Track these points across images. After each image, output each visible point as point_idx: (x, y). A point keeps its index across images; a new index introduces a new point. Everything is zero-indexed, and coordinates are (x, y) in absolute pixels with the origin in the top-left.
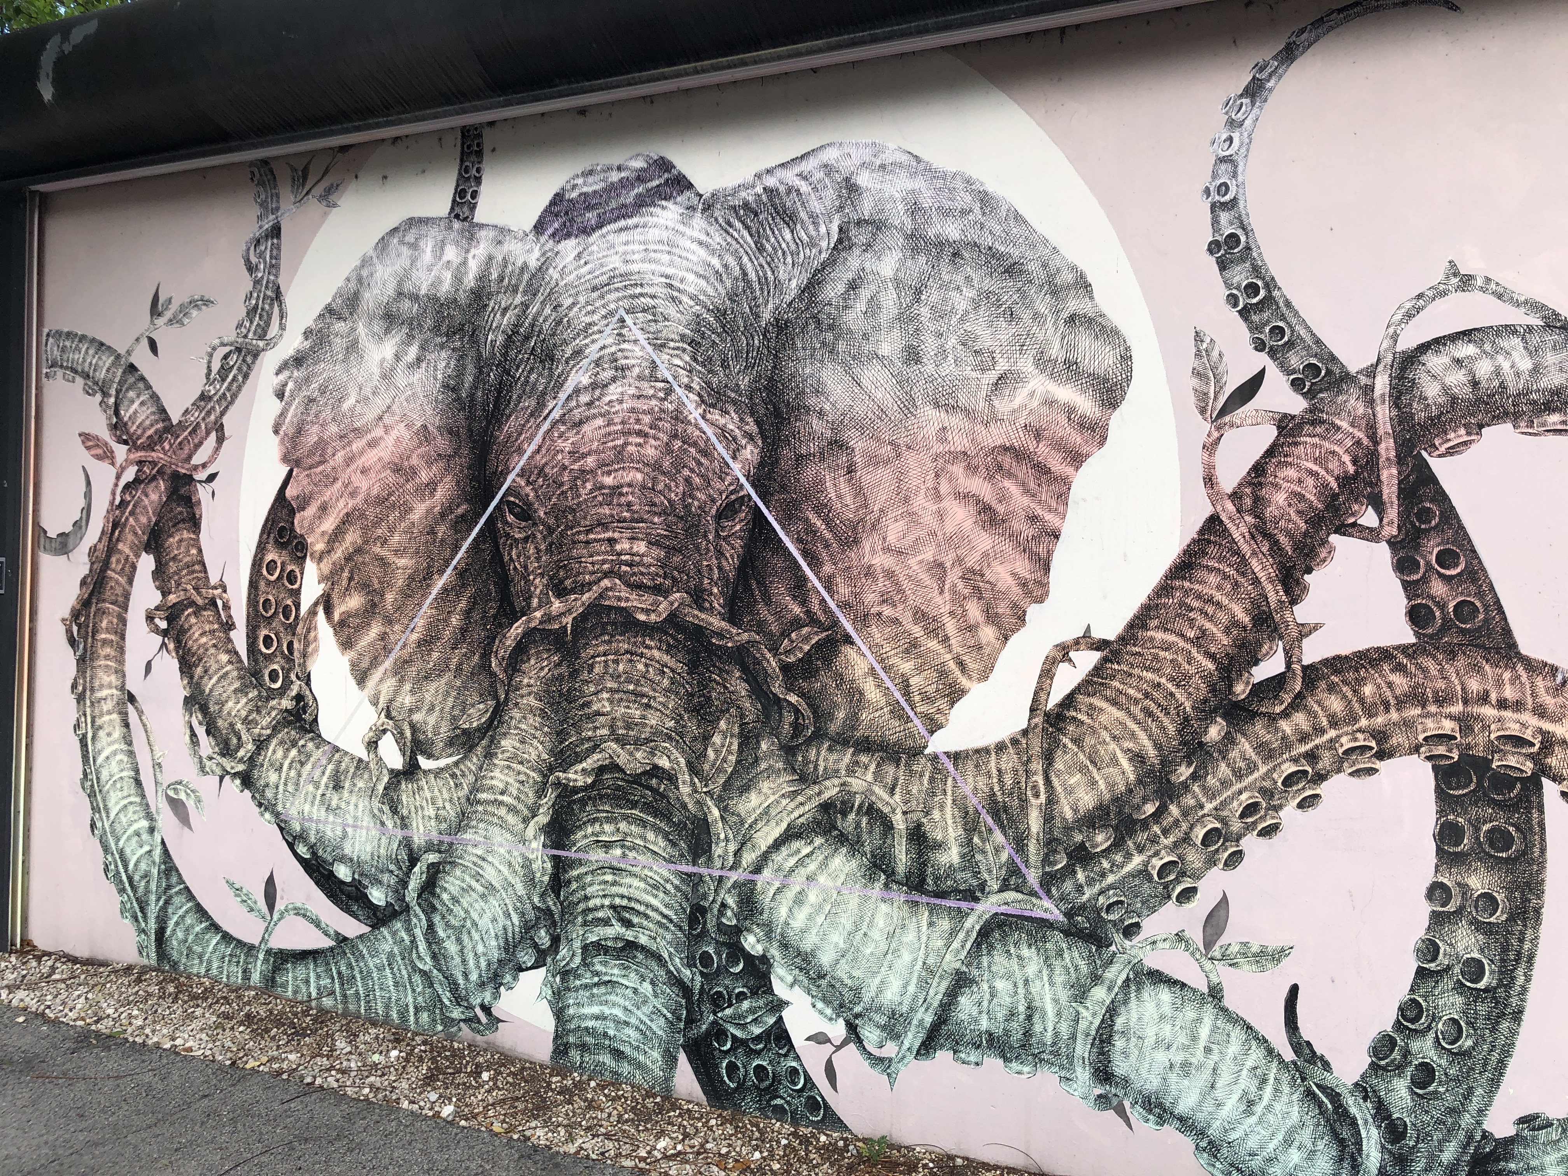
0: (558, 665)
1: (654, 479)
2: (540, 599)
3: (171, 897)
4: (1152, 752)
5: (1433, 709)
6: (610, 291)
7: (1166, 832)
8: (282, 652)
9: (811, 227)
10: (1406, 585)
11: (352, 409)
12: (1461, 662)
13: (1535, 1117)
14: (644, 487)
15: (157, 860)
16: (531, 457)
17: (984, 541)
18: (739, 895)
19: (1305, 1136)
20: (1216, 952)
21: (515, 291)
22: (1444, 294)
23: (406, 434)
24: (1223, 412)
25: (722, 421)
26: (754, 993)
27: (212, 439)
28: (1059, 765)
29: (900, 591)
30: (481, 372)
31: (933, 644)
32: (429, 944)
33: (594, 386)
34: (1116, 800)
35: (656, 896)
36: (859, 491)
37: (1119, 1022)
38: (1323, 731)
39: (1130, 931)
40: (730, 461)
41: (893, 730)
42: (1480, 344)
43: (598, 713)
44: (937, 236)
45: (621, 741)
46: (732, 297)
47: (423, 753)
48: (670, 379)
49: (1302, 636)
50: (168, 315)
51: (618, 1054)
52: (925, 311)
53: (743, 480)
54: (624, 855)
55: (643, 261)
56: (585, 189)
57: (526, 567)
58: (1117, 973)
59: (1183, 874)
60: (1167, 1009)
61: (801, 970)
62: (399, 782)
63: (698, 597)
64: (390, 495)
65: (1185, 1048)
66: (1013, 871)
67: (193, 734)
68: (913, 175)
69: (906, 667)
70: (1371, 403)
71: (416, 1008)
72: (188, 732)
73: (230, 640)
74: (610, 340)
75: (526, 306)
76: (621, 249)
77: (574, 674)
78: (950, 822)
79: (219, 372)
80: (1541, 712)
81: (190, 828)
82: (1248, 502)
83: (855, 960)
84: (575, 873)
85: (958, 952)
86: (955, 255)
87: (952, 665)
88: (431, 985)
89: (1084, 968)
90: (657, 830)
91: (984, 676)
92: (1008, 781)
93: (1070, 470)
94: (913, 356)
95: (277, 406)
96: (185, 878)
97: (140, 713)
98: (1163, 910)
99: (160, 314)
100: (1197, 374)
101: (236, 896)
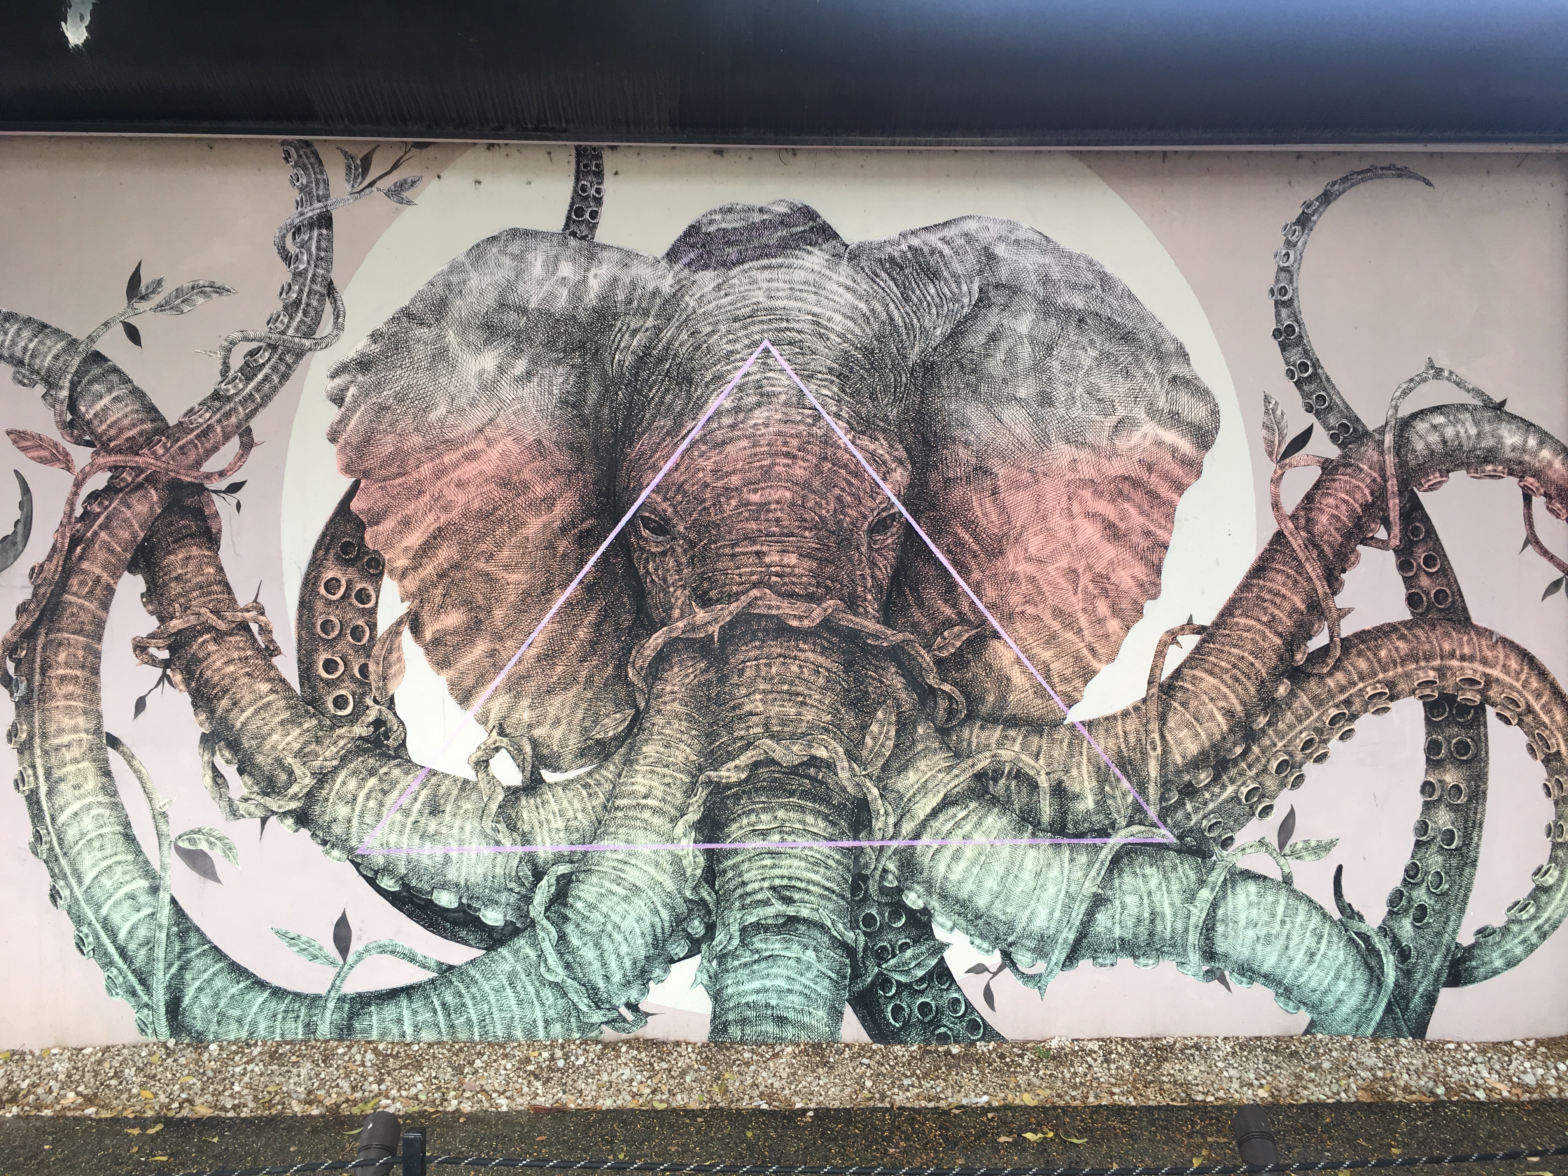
0: (704, 671)
1: (804, 497)
2: (682, 610)
3: (189, 961)
4: (1239, 708)
5: (1423, 664)
6: (753, 323)
7: (1250, 767)
8: (353, 676)
9: (954, 285)
10: (1406, 580)
11: (442, 421)
12: (1439, 631)
13: (1486, 928)
14: (793, 504)
15: (165, 922)
16: (667, 475)
17: (1109, 551)
18: (900, 860)
19: (1348, 971)
20: (1287, 850)
21: (646, 313)
22: (1425, 380)
23: (516, 449)
24: (1286, 455)
25: (872, 447)
26: (916, 942)
27: (234, 444)
28: (1171, 723)
29: (1040, 593)
30: (607, 390)
31: (1069, 635)
32: (561, 955)
33: (737, 410)
34: (1213, 746)
35: (817, 872)
36: (1003, 510)
37: (1220, 912)
38: (1355, 684)
39: (1226, 844)
40: (881, 483)
41: (1036, 708)
42: (1447, 415)
43: (751, 714)
44: (1065, 304)
45: (776, 737)
46: (880, 338)
47: (546, 767)
48: (819, 407)
49: (1340, 617)
50: (157, 299)
51: (781, 1021)
52: (1056, 364)
53: (894, 499)
54: (783, 840)
55: (789, 298)
56: (724, 225)
57: (665, 580)
58: (1217, 877)
59: (1263, 796)
60: (1254, 898)
61: (960, 914)
62: (518, 799)
63: (852, 603)
64: (496, 509)
65: (1267, 924)
66: (1137, 808)
67: (217, 774)
68: (1044, 252)
69: (1047, 655)
70: (1382, 453)
71: (546, 1022)
72: (210, 773)
73: (272, 667)
74: (755, 368)
75: (658, 330)
76: (765, 285)
77: (723, 679)
78: (1086, 776)
79: (241, 370)
80: (1485, 662)
81: (217, 880)
82: (1302, 521)
83: (1007, 899)
84: (731, 862)
85: (1095, 879)
86: (1080, 321)
87: (1085, 651)
88: (565, 995)
89: (1193, 876)
90: (817, 813)
91: (1111, 659)
92: (1132, 740)
93: (1175, 496)
94: (1046, 399)
95: (334, 413)
96: (210, 936)
97: (129, 759)
98: (1249, 824)
99: (143, 298)
100: (1266, 426)
101: (291, 945)
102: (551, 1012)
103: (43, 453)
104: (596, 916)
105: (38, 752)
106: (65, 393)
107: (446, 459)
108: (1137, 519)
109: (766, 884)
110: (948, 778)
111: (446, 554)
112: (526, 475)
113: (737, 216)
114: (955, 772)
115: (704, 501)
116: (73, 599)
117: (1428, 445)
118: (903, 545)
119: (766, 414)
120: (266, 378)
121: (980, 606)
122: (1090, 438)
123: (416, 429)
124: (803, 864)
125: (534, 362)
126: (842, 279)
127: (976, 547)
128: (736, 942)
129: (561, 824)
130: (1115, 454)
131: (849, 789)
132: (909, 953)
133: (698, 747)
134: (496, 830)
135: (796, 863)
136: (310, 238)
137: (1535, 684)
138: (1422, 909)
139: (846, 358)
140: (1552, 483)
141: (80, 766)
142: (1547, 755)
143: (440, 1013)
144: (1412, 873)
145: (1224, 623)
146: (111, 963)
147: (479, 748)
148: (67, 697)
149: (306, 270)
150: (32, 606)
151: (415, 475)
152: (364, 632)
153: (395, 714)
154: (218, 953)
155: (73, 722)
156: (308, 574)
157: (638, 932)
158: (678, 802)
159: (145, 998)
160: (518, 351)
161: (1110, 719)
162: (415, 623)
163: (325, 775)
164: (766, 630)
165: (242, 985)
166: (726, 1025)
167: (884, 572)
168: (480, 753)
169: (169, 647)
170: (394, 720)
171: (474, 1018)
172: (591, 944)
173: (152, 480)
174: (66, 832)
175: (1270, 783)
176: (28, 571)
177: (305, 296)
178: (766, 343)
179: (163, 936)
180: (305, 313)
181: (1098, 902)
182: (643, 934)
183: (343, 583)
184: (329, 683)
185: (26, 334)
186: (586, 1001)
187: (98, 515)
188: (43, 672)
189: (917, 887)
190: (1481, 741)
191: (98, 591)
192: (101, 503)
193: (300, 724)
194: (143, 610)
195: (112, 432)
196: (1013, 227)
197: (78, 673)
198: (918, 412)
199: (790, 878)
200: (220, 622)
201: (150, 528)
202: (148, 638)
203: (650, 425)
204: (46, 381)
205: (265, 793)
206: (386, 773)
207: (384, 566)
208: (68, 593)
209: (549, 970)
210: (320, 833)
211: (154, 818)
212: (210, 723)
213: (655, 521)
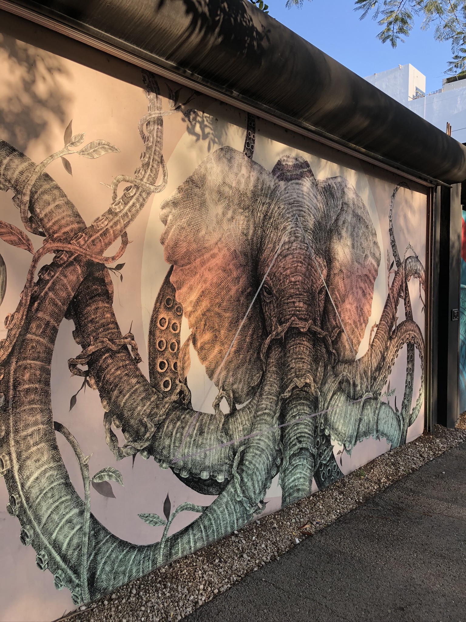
0: (281, 352)
1: (304, 279)
2: (275, 327)
3: (100, 549)
4: (382, 350)
5: (407, 333)
6: (294, 206)
7: (384, 369)
8: (171, 369)
9: (337, 201)
10: (405, 308)
11: (204, 237)
12: (409, 323)
13: (414, 408)
14: (302, 282)
15: (87, 530)
16: (271, 268)
17: (363, 300)
18: (324, 418)
19: (396, 428)
20: (389, 394)
21: (266, 196)
22: (409, 248)
23: (228, 254)
24: (390, 269)
25: (319, 260)
26: (327, 447)
27: (119, 241)
28: (372, 357)
29: (351, 315)
30: (255, 229)
31: (356, 330)
32: (241, 487)
33: (289, 242)
34: (379, 363)
35: (307, 428)
37: (379, 417)
38: (398, 340)
39: (380, 394)
41: (350, 356)
42: (411, 259)
43: (292, 368)
44: (357, 213)
45: (298, 377)
46: (322, 218)
47: (237, 402)
48: (308, 243)
49: (397, 320)
50: (80, 147)
51: (298, 490)
52: (355, 234)
53: (324, 281)
54: (299, 418)
55: (302, 198)
56: (287, 163)
57: (270, 314)
58: (379, 405)
59: (386, 378)
60: (384, 410)
61: (336, 434)
62: (228, 419)
63: (315, 321)
64: (221, 282)
65: (386, 418)
66: (367, 387)
67: (112, 435)
68: (353, 193)
69: (352, 337)
70: (403, 270)
71: (237, 520)
72: (109, 435)
73: (138, 369)
74: (294, 225)
75: (270, 204)
76: (297, 191)
77: (285, 355)
78: (358, 378)
79: (122, 198)
80: (414, 331)
81: (113, 496)
82: (392, 290)
83: (345, 425)
84: (287, 431)
85: (360, 413)
86: (359, 219)
87: (359, 335)
88: (243, 505)
89: (375, 407)
90: (307, 405)
91: (363, 337)
92: (366, 364)
93: (374, 282)
94: (353, 246)
95: (163, 228)
96: (110, 530)
97: (67, 435)
98: (384, 387)
99: (73, 144)
100: (388, 260)
101: (146, 521)
102: (239, 514)
103: (13, 238)
104: (252, 466)
105: (12, 443)
106: (27, 198)
107: (205, 257)
108: (368, 289)
109: (295, 437)
110: (334, 385)
111: (205, 304)
112: (231, 266)
113: (290, 160)
114: (335, 382)
115: (280, 280)
116: (33, 337)
117: (409, 268)
118: (325, 298)
119: (296, 245)
120: (134, 205)
121: (340, 320)
122: (361, 261)
123: (195, 240)
125: (234, 212)
126: (314, 193)
127: (340, 299)
128: (288, 463)
129: (241, 428)
130: (365, 267)
131: (314, 394)
132: (326, 452)
133: (279, 385)
134: (221, 436)
135: (303, 426)
136: (154, 129)
137: (420, 337)
138: (406, 405)
139: (314, 225)
140: (423, 280)
141: (39, 446)
142: (421, 357)
144: (405, 394)
145: (381, 323)
146: (58, 567)
147: (216, 398)
148: (30, 403)
149: (151, 146)
150: (7, 343)
151: (194, 264)
152: (175, 345)
153: (187, 387)
154: (113, 538)
155: (34, 419)
156: (153, 316)
157: (263, 469)
158: (274, 409)
159: (77, 581)
160: (229, 206)
161: (363, 358)
162: (194, 339)
163: (160, 424)
164: (295, 334)
165: (125, 552)
166: (285, 498)
167: (321, 309)
168: (216, 400)
169: (88, 363)
170: (187, 390)
171: (215, 528)
172: (250, 479)
173: (77, 260)
174: (30, 493)
175: (387, 373)
176: (4, 319)
177: (151, 161)
179: (86, 539)
180: (151, 171)
181: (360, 420)
182: (265, 470)
183: (167, 320)
184: (162, 375)
186: (248, 505)
187: (48, 281)
188: (15, 388)
189: (328, 427)
190: (414, 354)
191: (48, 331)
192: (49, 274)
194: (74, 341)
195: (55, 228)
196: (348, 183)
197: (37, 386)
198: (329, 248)
199: (301, 433)
200: (113, 346)
201: (77, 290)
202: (76, 359)
203: (267, 246)
204: (15, 188)
205: (135, 441)
206: (184, 418)
207: (183, 311)
208: (30, 333)
209: (238, 496)
210: (158, 456)
211: (81, 469)
212: (109, 406)
213: (268, 289)
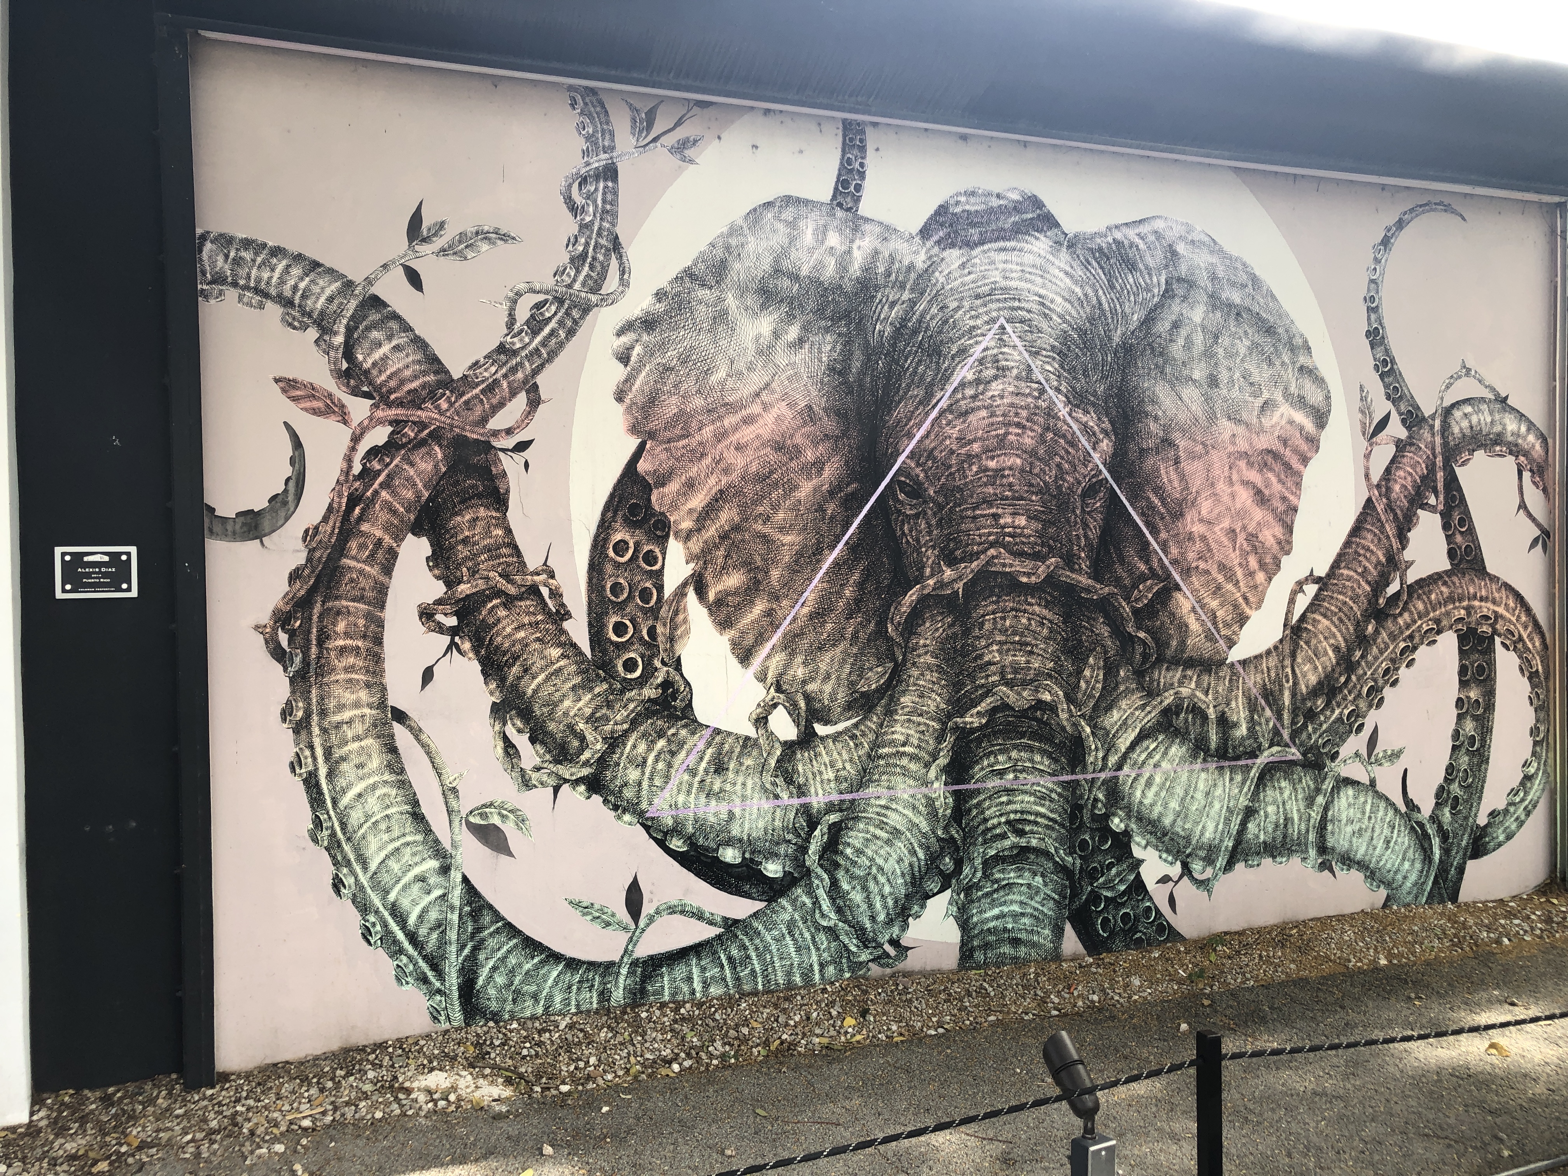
0: (951, 626)
1: (1031, 464)
2: (932, 568)
3: (483, 940)
4: (1343, 645)
5: (1457, 604)
6: (991, 301)
7: (1350, 692)
8: (641, 639)
9: (1147, 277)
10: (1447, 537)
11: (722, 383)
12: (1467, 577)
13: (1494, 811)
14: (1022, 471)
15: (457, 903)
16: (920, 441)
17: (1258, 514)
18: (1107, 790)
19: (1410, 854)
20: (1373, 759)
21: (903, 287)
22: (1460, 377)
23: (789, 414)
24: (1373, 435)
25: (1085, 419)
26: (1119, 860)
27: (521, 400)
28: (1299, 660)
29: (1210, 550)
30: (869, 360)
31: (1230, 587)
32: (833, 900)
33: (978, 381)
34: (1326, 676)
35: (1043, 805)
36: (1182, 477)
37: (1330, 813)
38: (1415, 622)
39: (1334, 757)
40: (1091, 451)
41: (1207, 650)
42: (1473, 406)
43: (990, 663)
44: (1227, 299)
45: (1010, 684)
46: (1091, 320)
47: (819, 721)
48: (1043, 381)
49: (1407, 568)
50: (439, 243)
51: (1016, 942)
52: (1221, 351)
53: (1101, 467)
54: (1016, 778)
55: (1020, 279)
56: (967, 207)
57: (918, 540)
58: (1328, 785)
59: (1358, 716)
60: (1351, 800)
61: (1151, 833)
62: (794, 753)
63: (1070, 561)
64: (771, 472)
65: (1360, 820)
66: (1276, 732)
67: (508, 745)
68: (1212, 252)
69: (1214, 604)
70: (1433, 435)
71: (822, 966)
72: (500, 744)
73: (563, 632)
74: (993, 344)
75: (913, 303)
76: (1001, 266)
77: (967, 632)
78: (1241, 707)
79: (527, 323)
80: (1494, 602)
81: (510, 854)
82: (1384, 489)
83: (1186, 816)
84: (975, 801)
85: (1247, 794)
86: (1238, 314)
87: (1241, 600)
88: (837, 938)
89: (1312, 786)
90: (1043, 752)
91: (1258, 607)
92: (1273, 675)
93: (1302, 467)
94: (1213, 381)
95: (620, 372)
96: (503, 912)
97: (416, 732)
98: (1349, 740)
99: (425, 240)
100: (1362, 412)
101: (584, 914)
102: (825, 955)
103: (316, 404)
104: (863, 861)
105: (316, 730)
106: (339, 339)
107: (726, 422)
108: (1277, 487)
109: (1003, 819)
110: (1143, 714)
111: (727, 516)
112: (798, 439)
113: (978, 200)
114: (1148, 709)
115: (950, 466)
116: (352, 563)
117: (1461, 429)
118: (1108, 507)
119: (1001, 387)
120: (553, 333)
121: (1166, 562)
122: (1245, 416)
123: (699, 392)
124: (1032, 799)
125: (805, 328)
126: (1062, 265)
127: (1163, 510)
128: (979, 874)
129: (831, 775)
130: (1261, 431)
131: (1068, 728)
132: (1114, 871)
133: (946, 696)
134: (774, 784)
135: (1027, 798)
136: (596, 190)
137: (1524, 618)
138: (1456, 798)
139: (1064, 338)
140: (1534, 460)
141: (363, 743)
142: (1531, 673)
143: (726, 967)
144: (1450, 769)
145: (1334, 574)
146: (401, 951)
147: (759, 705)
148: (347, 670)
149: (592, 222)
150: (307, 572)
151: (698, 438)
152: (652, 594)
153: (682, 675)
154: (512, 930)
155: (354, 697)
156: (597, 535)
157: (898, 872)
158: (931, 748)
159: (438, 984)
160: (790, 317)
161: (1258, 657)
162: (699, 583)
163: (617, 739)
164: (1000, 586)
165: (536, 960)
166: (972, 950)
167: (1094, 533)
168: (759, 710)
169: (456, 613)
170: (681, 682)
171: (758, 968)
172: (859, 887)
173: (436, 436)
174: (349, 816)
175: (1363, 705)
176: (301, 534)
177: (591, 250)
178: (1002, 320)
179: (455, 917)
180: (592, 267)
181: (1249, 813)
182: (903, 875)
183: (631, 545)
184: (617, 645)
185: (296, 271)
186: (854, 941)
187: (379, 472)
188: (320, 644)
189: (1121, 813)
190: (1492, 664)
191: (380, 555)
192: (381, 460)
193: (591, 689)
194: (429, 575)
195: (392, 384)
196: (1190, 229)
197: (360, 644)
198: (1120, 389)
199: (1022, 812)
200: (509, 586)
201: (435, 487)
202: (434, 604)
203: (906, 393)
204: (319, 325)
205: (557, 762)
206: (673, 735)
207: (669, 527)
208: (347, 557)
209: (823, 916)
210: (612, 799)
211: (444, 794)
212: (501, 692)
213: (909, 485)
